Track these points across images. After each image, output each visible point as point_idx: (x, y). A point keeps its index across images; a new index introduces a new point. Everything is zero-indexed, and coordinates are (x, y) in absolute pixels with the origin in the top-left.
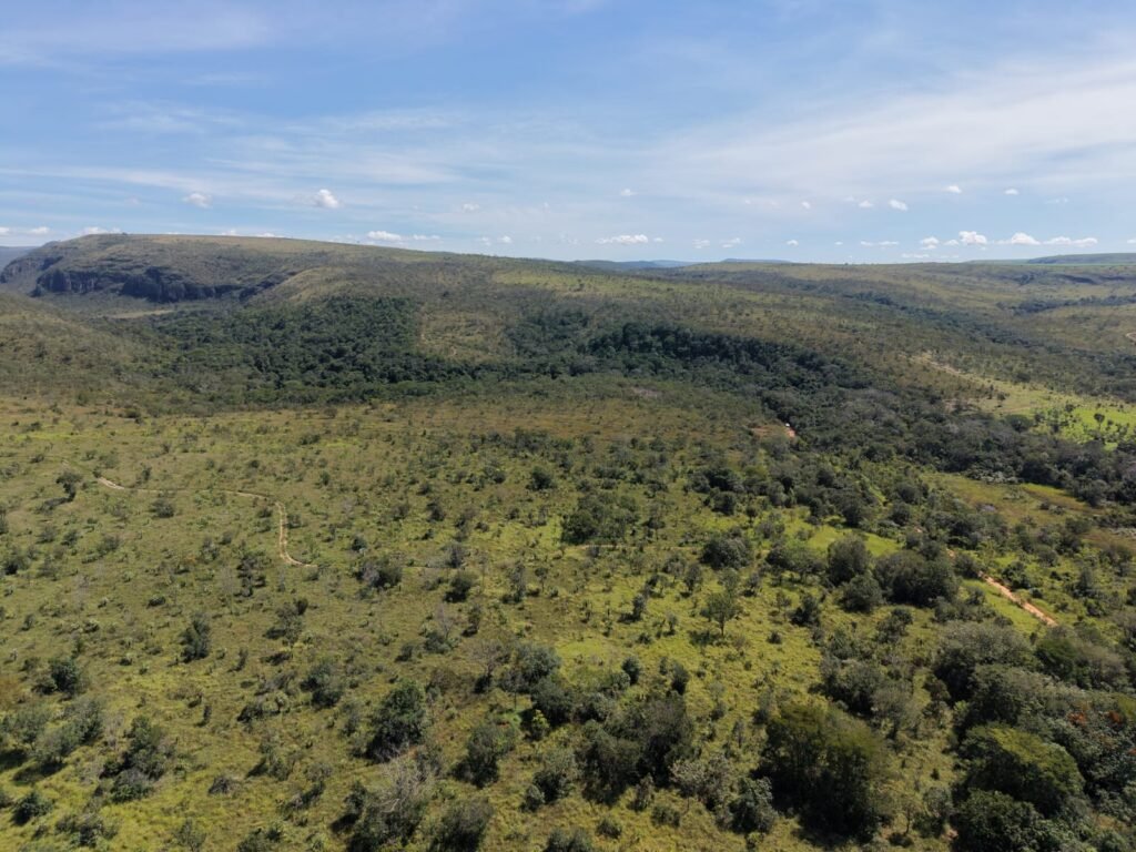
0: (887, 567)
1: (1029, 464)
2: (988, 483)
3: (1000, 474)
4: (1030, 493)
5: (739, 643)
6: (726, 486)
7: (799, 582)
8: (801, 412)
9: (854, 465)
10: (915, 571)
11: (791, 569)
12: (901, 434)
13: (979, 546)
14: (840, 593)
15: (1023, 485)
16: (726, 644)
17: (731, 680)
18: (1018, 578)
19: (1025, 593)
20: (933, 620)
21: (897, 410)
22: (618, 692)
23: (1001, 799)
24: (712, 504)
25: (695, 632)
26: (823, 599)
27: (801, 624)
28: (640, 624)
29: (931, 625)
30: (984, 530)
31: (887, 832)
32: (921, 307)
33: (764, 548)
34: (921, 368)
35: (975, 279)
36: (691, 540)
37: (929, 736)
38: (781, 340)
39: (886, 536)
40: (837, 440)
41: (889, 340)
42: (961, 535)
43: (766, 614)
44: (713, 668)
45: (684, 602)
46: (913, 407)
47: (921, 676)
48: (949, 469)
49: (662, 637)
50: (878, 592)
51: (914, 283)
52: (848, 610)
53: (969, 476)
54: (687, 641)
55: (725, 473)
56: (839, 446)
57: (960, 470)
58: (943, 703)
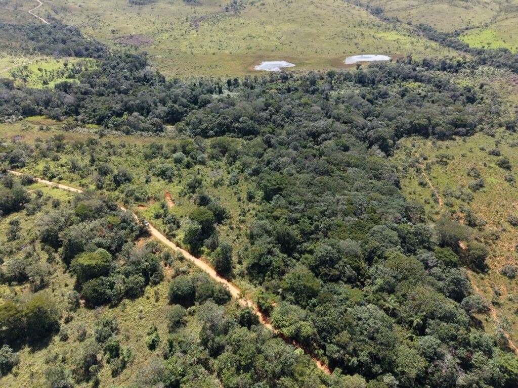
1: (24, 108)
2: (10, 123)
3: (13, 116)
4: (32, 122)
13: (26, 164)
15: (26, 119)
18: (50, 175)
19: (55, 179)
20: (28, 215)
23: (93, 282)
29: (28, 218)
30: (24, 156)
31: (63, 320)
37: (55, 270)
42: (16, 163)
47: (38, 245)
58: (53, 254)
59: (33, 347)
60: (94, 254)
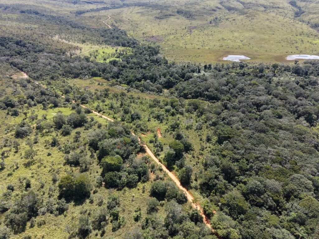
0: (70, 120)
1: (92, 72)
2: (85, 79)
3: (87, 76)
4: (95, 80)
5: (40, 161)
6: (13, 106)
7: (49, 132)
8: (26, 66)
9: (49, 84)
10: (77, 119)
11: (44, 129)
12: (59, 69)
13: (89, 102)
14: (60, 131)
15: (93, 78)
16: (36, 163)
17: (42, 173)
18: (99, 110)
19: (101, 112)
20: (85, 130)
21: (55, 60)
22: (10, 197)
23: (111, 173)
24: (10, 113)
25: (25, 164)
26: (57, 135)
27: (54, 146)
28: (5, 170)
29: (85, 131)
30: (88, 98)
31: (92, 192)
32: (49, 14)
33: (34, 124)
34: (56, 42)
35: (61, 3)
36: (9, 131)
37: (93, 162)
38: (6, 36)
39: (66, 107)
40: (41, 75)
41: (44, 32)
42: (84, 101)
43: (43, 147)
44: (35, 172)
45: (17, 155)
46: (59, 58)
47: (87, 147)
48: (75, 77)
49: (15, 171)
50: (70, 128)
51: (44, 5)
52: (64, 136)
53: (80, 79)
54: (24, 168)
55: (10, 101)
56: (42, 77)
57: (77, 77)
58: (94, 153)
59: (76, 203)
60: (114, 158)
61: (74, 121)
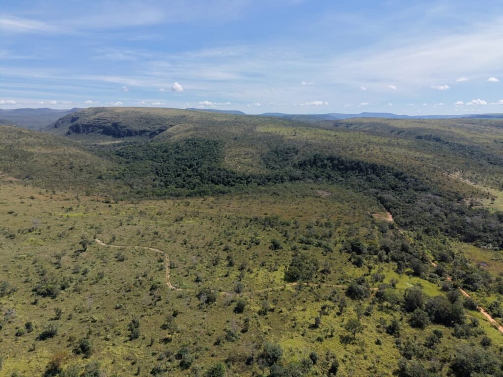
0: (432, 305)
2: (484, 249)
3: (490, 245)
5: (362, 344)
6: (359, 252)
7: (390, 308)
8: (395, 206)
9: (419, 238)
10: (445, 309)
11: (387, 300)
12: (443, 221)
13: (478, 290)
14: (409, 315)
16: (356, 343)
17: (358, 365)
18: (496, 312)
19: (499, 319)
20: (453, 335)
21: (441, 207)
22: (308, 369)
24: (353, 260)
25: (342, 336)
26: (401, 320)
27: (391, 334)
28: (318, 330)
29: (452, 337)
30: (480, 282)
32: (456, 142)
33: (375, 287)
34: (454, 181)
35: (483, 127)
36: (342, 282)
38: (387, 165)
39: (433, 282)
40: (411, 223)
41: (439, 165)
42: (469, 284)
43: (375, 326)
44: (350, 357)
45: (338, 318)
46: (449, 205)
47: (446, 368)
48: (465, 241)
49: (328, 338)
50: (427, 319)
51: (453, 130)
52: (413, 326)
53: (475, 245)
54: (339, 341)
55: (359, 245)
56: (412, 226)
57: (471, 242)
61: (437, 311)
